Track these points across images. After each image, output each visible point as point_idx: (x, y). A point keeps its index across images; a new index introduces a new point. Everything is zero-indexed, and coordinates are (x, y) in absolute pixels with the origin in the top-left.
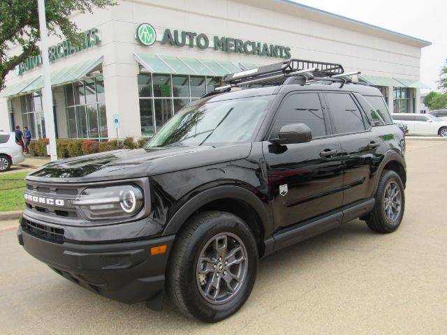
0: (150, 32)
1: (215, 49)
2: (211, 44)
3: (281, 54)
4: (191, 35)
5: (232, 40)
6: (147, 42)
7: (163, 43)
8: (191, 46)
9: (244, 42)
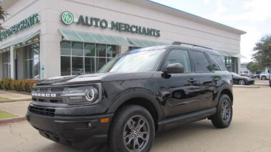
0: (70, 16)
1: (112, 29)
2: (110, 26)
3: (154, 34)
4: (97, 20)
5: (123, 24)
6: (68, 22)
7: (78, 23)
8: (96, 26)
9: (131, 25)
